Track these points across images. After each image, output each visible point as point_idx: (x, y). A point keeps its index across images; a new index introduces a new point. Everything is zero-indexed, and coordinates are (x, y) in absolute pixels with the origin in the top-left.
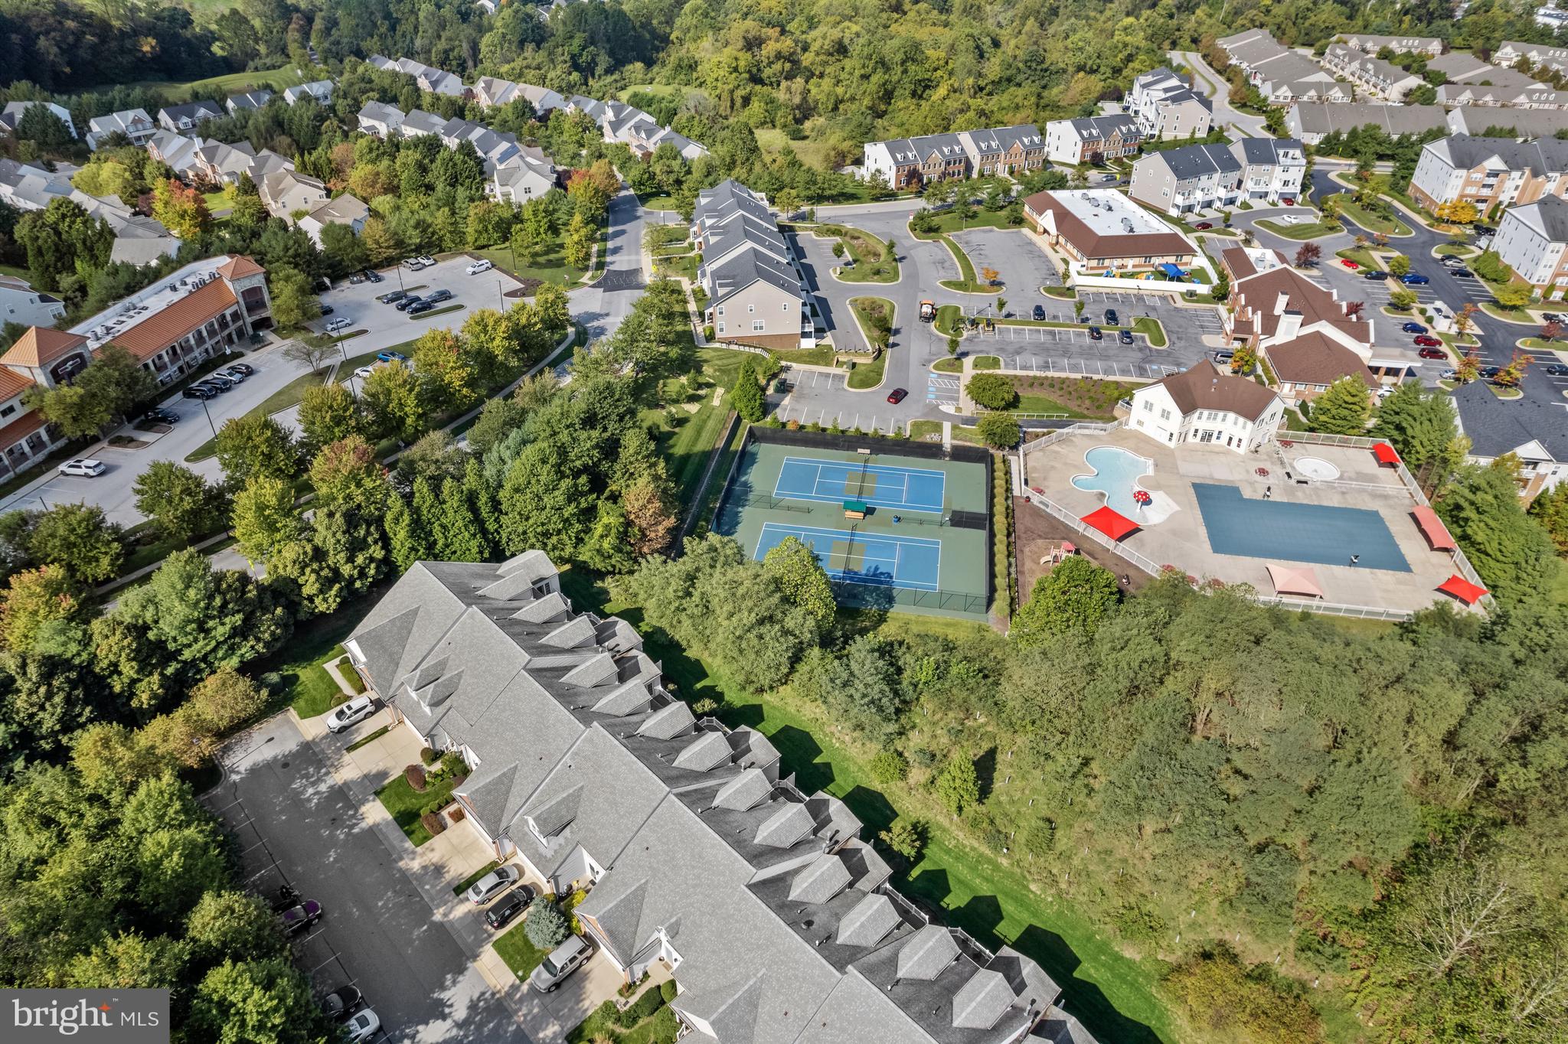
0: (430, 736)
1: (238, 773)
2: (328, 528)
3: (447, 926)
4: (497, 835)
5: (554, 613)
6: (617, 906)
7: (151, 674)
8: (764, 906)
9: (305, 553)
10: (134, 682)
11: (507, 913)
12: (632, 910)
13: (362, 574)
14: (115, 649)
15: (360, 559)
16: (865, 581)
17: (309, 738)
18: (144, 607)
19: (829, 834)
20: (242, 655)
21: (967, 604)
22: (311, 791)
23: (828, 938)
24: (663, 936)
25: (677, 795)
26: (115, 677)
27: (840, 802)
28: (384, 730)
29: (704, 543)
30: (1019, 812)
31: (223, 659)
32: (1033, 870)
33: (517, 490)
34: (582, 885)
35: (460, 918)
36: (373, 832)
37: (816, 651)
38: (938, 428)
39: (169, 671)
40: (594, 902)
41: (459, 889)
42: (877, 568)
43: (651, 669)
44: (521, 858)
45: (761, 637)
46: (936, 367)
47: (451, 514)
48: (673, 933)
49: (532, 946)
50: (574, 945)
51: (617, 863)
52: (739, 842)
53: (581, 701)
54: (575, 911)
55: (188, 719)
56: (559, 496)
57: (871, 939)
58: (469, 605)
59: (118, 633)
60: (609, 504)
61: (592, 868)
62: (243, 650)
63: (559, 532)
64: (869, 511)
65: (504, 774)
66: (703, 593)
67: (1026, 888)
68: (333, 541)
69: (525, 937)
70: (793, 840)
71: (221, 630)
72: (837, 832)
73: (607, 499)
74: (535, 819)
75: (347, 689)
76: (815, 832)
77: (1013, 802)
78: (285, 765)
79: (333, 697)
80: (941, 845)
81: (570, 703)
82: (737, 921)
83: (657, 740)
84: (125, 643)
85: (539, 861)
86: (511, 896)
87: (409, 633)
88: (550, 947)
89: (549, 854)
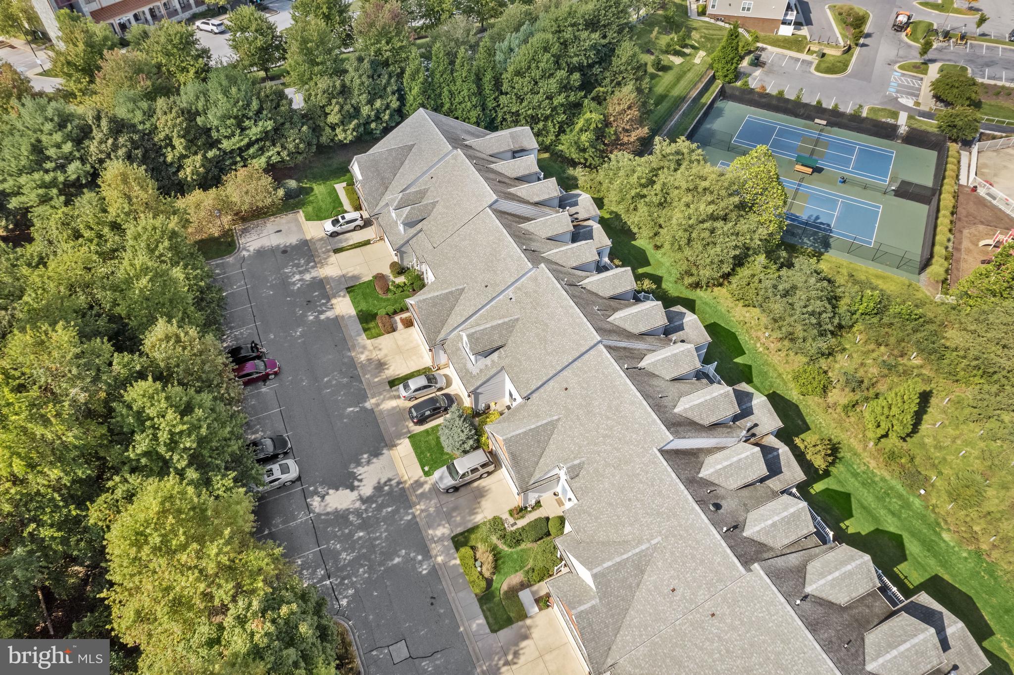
0: (400, 251)
1: (248, 251)
2: (357, 70)
3: (377, 414)
4: (435, 344)
5: (527, 172)
6: (525, 433)
7: (196, 153)
8: (674, 475)
9: (334, 86)
10: (183, 157)
11: (428, 413)
12: (539, 442)
13: (378, 118)
14: (169, 123)
15: (378, 103)
16: (807, 224)
17: (308, 238)
18: (198, 97)
19: (749, 425)
20: (270, 157)
21: (901, 263)
22: (297, 277)
23: (735, 527)
24: (563, 477)
25: (606, 347)
26: (169, 149)
27: (765, 398)
28: (367, 243)
29: (673, 145)
30: (945, 459)
31: (253, 157)
32: (949, 520)
33: (518, 73)
34: (499, 408)
35: (388, 410)
36: (337, 322)
37: (762, 259)
38: (895, 115)
39: (210, 154)
40: (506, 424)
41: (393, 383)
42: (817, 218)
43: (602, 239)
44: (451, 371)
45: (712, 231)
46: (901, 67)
47: (459, 82)
48: (574, 474)
49: (442, 448)
50: (478, 458)
51: (534, 395)
52: (659, 407)
53: (534, 246)
54: (487, 428)
55: (218, 196)
56: (552, 85)
57: (779, 541)
58: (455, 148)
59: (174, 111)
60: (593, 105)
61: (511, 395)
62: (270, 153)
63: (546, 119)
64: (818, 170)
65: (451, 293)
66: (664, 184)
67: (939, 535)
68: (358, 81)
69: (438, 438)
70: (713, 419)
71: (254, 130)
72: (756, 425)
73: (593, 99)
74: (468, 336)
75: (347, 205)
76: (736, 418)
77: (939, 447)
78: (284, 252)
79: (335, 210)
80: (848, 466)
81: (524, 244)
82: (641, 482)
83: (597, 295)
84: (178, 121)
85: (465, 376)
86: (433, 400)
87: (402, 164)
88: (458, 453)
89: (475, 370)
